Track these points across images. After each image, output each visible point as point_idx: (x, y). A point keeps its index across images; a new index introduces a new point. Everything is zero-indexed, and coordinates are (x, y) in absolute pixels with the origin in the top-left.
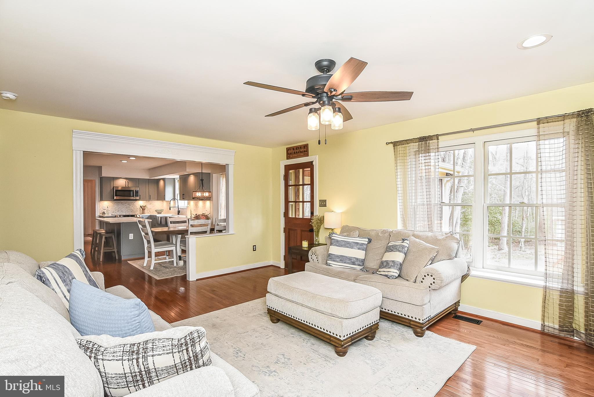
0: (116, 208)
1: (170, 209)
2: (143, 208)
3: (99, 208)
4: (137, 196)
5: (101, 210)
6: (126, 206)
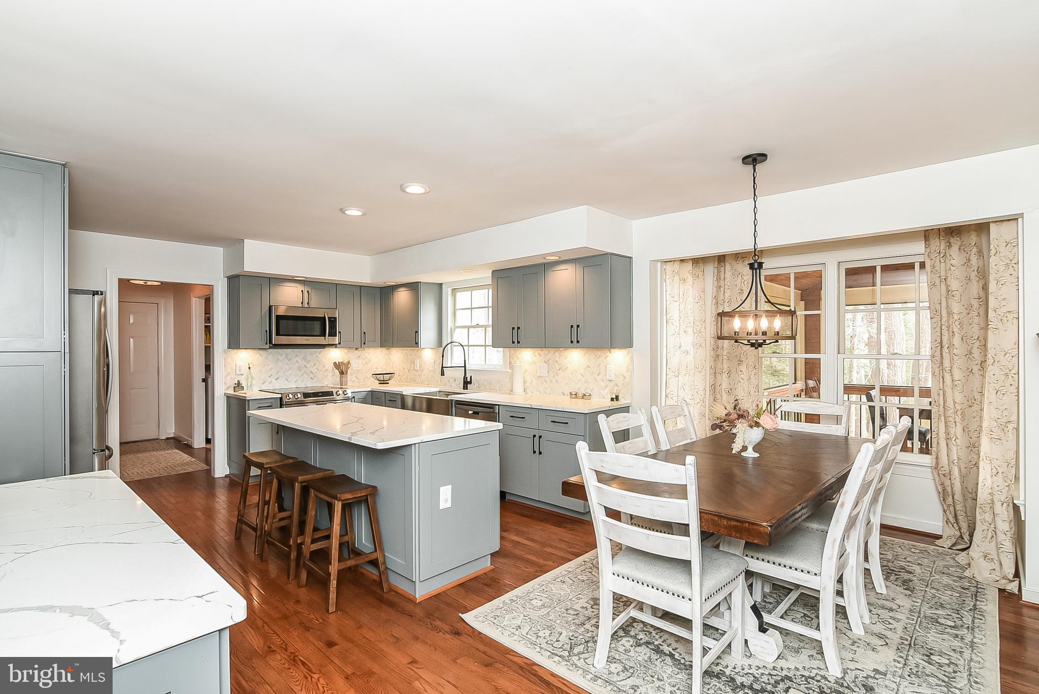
0: (271, 369)
1: (443, 374)
2: (342, 369)
3: (225, 371)
4: (333, 334)
5: (229, 377)
6: (297, 365)
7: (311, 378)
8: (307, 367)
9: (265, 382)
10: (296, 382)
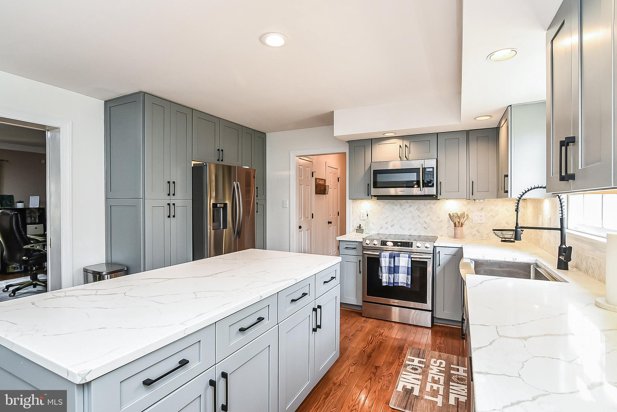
3: (353, 216)
5: (355, 221)
7: (425, 228)
8: (420, 217)
9: (382, 228)
10: (409, 230)
